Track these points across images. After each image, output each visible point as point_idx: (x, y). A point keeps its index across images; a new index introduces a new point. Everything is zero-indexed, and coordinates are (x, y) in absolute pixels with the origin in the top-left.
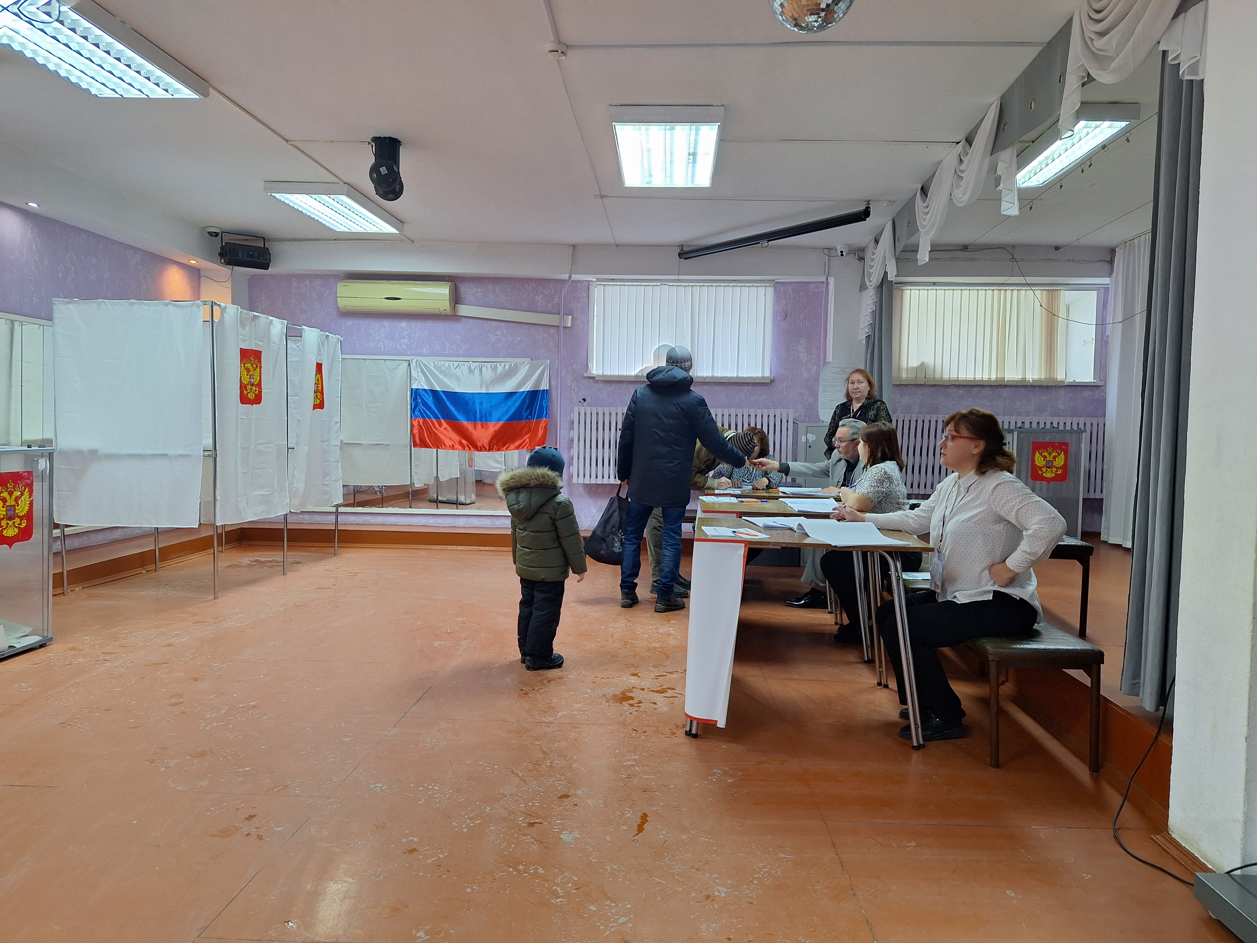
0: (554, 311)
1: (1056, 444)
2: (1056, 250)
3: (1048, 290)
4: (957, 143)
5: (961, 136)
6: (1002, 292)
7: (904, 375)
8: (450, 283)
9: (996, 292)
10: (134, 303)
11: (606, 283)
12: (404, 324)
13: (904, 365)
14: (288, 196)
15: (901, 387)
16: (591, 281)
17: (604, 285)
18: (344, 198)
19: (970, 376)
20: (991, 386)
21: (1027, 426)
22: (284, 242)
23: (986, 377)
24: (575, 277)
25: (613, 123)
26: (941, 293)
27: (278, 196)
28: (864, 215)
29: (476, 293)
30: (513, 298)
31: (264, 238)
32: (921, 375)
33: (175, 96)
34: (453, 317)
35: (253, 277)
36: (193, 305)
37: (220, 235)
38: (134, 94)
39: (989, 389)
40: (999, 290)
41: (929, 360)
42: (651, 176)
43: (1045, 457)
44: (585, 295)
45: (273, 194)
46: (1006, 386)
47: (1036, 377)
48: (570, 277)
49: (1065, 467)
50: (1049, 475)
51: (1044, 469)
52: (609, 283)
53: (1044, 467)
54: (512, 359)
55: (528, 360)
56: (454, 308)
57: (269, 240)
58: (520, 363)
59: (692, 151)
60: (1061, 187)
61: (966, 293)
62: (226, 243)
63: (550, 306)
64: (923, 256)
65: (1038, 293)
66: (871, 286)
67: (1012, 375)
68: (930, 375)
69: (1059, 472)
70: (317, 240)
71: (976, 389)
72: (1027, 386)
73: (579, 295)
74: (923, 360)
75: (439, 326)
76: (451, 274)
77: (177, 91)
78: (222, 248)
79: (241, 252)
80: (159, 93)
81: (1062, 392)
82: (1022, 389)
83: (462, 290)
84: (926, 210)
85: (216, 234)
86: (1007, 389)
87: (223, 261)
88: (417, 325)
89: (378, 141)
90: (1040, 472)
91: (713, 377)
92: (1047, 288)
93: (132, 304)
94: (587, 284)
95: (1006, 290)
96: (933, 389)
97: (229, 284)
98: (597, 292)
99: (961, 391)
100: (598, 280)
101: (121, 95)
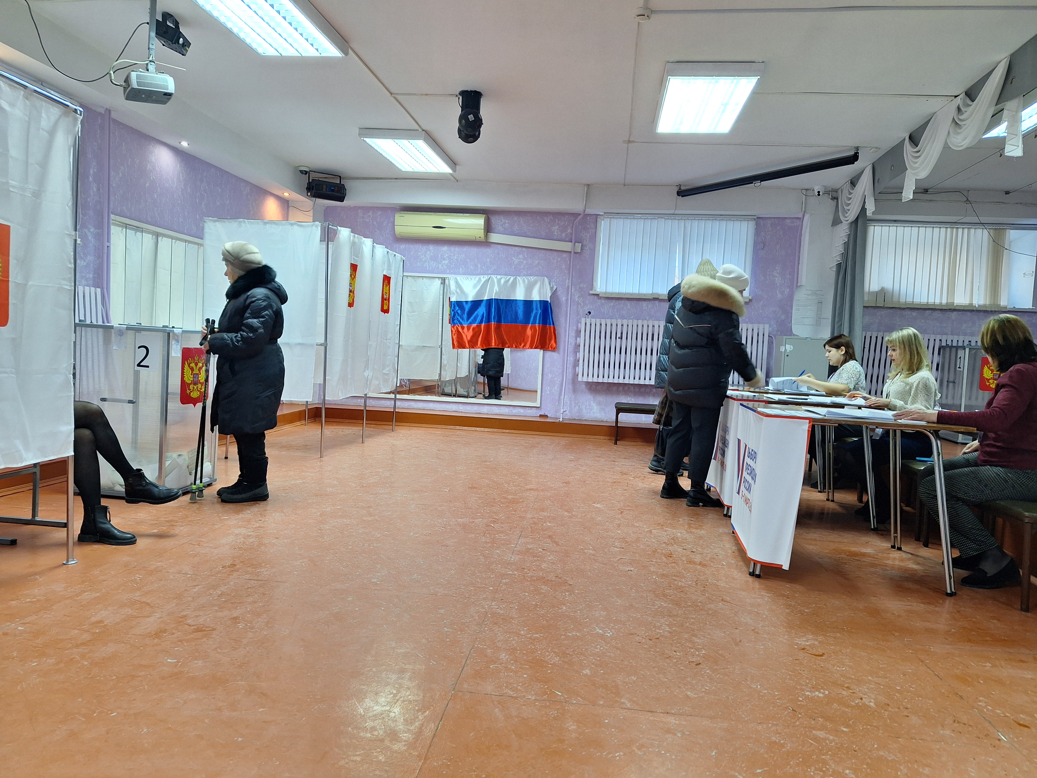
0: (567, 239)
2: (1006, 193)
3: (995, 229)
4: (956, 96)
5: (960, 91)
7: (866, 298)
8: (485, 215)
10: (267, 223)
11: (612, 217)
12: (445, 248)
13: (866, 289)
16: (599, 215)
17: (610, 218)
18: (420, 143)
19: (924, 300)
20: (942, 310)
22: (355, 180)
23: (938, 302)
24: (587, 211)
25: (669, 77)
27: (368, 140)
28: (853, 159)
29: (504, 223)
30: (534, 229)
31: (340, 177)
32: (880, 299)
33: (322, 55)
34: (485, 243)
35: (328, 208)
36: (312, 225)
37: (308, 173)
38: (291, 53)
39: (940, 312)
41: (888, 286)
43: (992, 371)
44: (593, 227)
45: (364, 139)
46: (954, 310)
47: (981, 303)
48: (584, 211)
51: (991, 381)
52: (615, 217)
53: (991, 379)
54: (530, 277)
55: (546, 278)
56: (486, 236)
57: (344, 178)
59: (725, 101)
62: (312, 180)
63: (564, 235)
64: (908, 194)
66: (845, 222)
67: (961, 300)
68: (889, 298)
70: (382, 178)
71: (928, 311)
72: (973, 310)
73: (589, 226)
74: (884, 286)
75: (473, 251)
76: (486, 208)
78: (309, 183)
79: (325, 187)
80: (311, 52)
82: (969, 313)
83: (493, 221)
84: (917, 155)
85: (305, 172)
86: (955, 312)
87: (309, 194)
88: (456, 249)
89: (464, 94)
90: (988, 384)
92: (994, 227)
93: (265, 224)
94: (595, 217)
96: (891, 311)
97: (311, 213)
99: (914, 313)
100: (605, 214)
101: (280, 54)
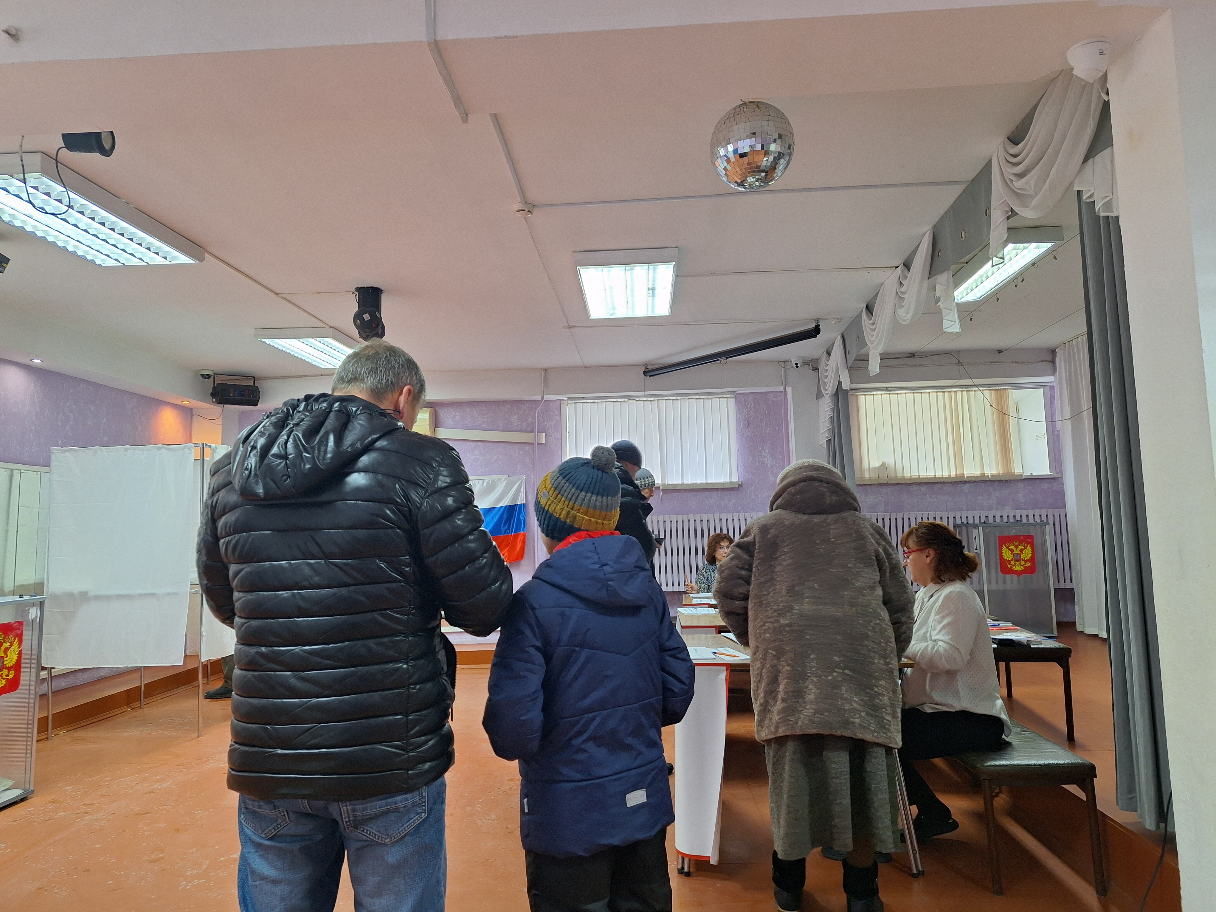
0: (529, 429)
1: (1022, 538)
2: (999, 353)
3: (996, 390)
4: (896, 267)
5: (899, 261)
6: (953, 393)
7: (867, 476)
8: (430, 409)
9: (946, 394)
10: (129, 449)
11: (577, 401)
13: (866, 466)
14: (277, 341)
15: (865, 486)
16: (563, 400)
17: (575, 403)
18: (330, 340)
19: (931, 474)
20: (951, 482)
21: (991, 520)
22: (272, 380)
23: (946, 474)
24: (547, 397)
25: (578, 267)
26: (894, 397)
27: (268, 341)
28: (815, 332)
29: (455, 416)
30: (490, 420)
31: (254, 377)
32: (883, 475)
33: (173, 262)
35: (243, 412)
36: (185, 448)
37: (213, 377)
38: (135, 262)
39: (950, 485)
40: (948, 392)
41: (889, 460)
42: (614, 308)
43: (1012, 551)
44: (557, 413)
45: (263, 340)
46: (966, 482)
47: (994, 472)
48: (543, 398)
49: (1032, 560)
50: (1018, 568)
51: (1013, 563)
52: (580, 401)
53: (1012, 560)
54: (489, 477)
55: (505, 476)
57: (259, 379)
58: (498, 480)
59: (650, 286)
60: (998, 300)
61: (917, 396)
62: (218, 384)
63: (524, 424)
64: (874, 367)
65: (987, 393)
66: (828, 394)
67: (971, 471)
68: (892, 474)
69: (1028, 565)
70: (304, 376)
71: (937, 485)
72: (986, 481)
73: (552, 413)
74: (884, 461)
77: (175, 258)
78: (214, 388)
79: (232, 391)
80: (159, 260)
81: (1021, 485)
82: (983, 485)
83: (441, 415)
84: (873, 327)
85: (209, 376)
86: (967, 485)
87: (214, 400)
89: (360, 290)
90: (1009, 566)
91: (683, 484)
92: (994, 388)
93: (126, 450)
94: (558, 403)
95: (956, 391)
96: (896, 487)
97: (220, 421)
98: (569, 410)
99: (923, 489)
100: (569, 399)
101: (124, 264)
